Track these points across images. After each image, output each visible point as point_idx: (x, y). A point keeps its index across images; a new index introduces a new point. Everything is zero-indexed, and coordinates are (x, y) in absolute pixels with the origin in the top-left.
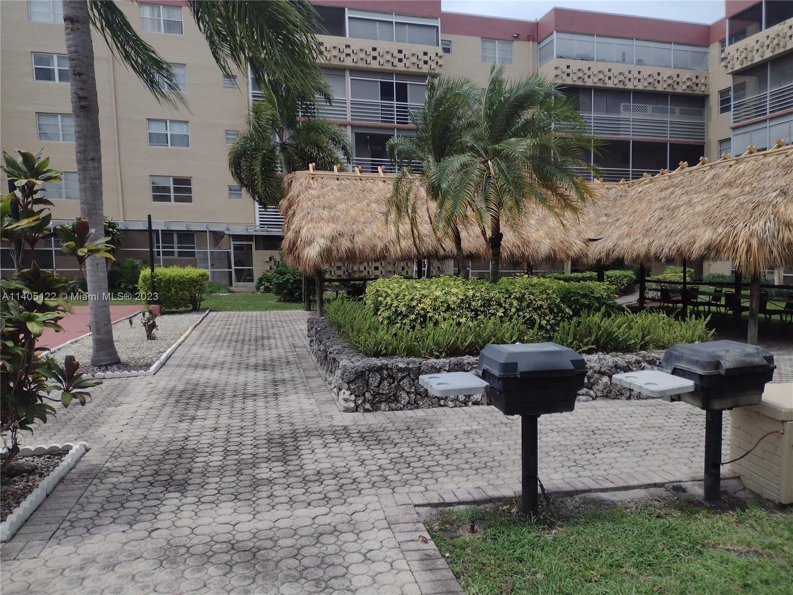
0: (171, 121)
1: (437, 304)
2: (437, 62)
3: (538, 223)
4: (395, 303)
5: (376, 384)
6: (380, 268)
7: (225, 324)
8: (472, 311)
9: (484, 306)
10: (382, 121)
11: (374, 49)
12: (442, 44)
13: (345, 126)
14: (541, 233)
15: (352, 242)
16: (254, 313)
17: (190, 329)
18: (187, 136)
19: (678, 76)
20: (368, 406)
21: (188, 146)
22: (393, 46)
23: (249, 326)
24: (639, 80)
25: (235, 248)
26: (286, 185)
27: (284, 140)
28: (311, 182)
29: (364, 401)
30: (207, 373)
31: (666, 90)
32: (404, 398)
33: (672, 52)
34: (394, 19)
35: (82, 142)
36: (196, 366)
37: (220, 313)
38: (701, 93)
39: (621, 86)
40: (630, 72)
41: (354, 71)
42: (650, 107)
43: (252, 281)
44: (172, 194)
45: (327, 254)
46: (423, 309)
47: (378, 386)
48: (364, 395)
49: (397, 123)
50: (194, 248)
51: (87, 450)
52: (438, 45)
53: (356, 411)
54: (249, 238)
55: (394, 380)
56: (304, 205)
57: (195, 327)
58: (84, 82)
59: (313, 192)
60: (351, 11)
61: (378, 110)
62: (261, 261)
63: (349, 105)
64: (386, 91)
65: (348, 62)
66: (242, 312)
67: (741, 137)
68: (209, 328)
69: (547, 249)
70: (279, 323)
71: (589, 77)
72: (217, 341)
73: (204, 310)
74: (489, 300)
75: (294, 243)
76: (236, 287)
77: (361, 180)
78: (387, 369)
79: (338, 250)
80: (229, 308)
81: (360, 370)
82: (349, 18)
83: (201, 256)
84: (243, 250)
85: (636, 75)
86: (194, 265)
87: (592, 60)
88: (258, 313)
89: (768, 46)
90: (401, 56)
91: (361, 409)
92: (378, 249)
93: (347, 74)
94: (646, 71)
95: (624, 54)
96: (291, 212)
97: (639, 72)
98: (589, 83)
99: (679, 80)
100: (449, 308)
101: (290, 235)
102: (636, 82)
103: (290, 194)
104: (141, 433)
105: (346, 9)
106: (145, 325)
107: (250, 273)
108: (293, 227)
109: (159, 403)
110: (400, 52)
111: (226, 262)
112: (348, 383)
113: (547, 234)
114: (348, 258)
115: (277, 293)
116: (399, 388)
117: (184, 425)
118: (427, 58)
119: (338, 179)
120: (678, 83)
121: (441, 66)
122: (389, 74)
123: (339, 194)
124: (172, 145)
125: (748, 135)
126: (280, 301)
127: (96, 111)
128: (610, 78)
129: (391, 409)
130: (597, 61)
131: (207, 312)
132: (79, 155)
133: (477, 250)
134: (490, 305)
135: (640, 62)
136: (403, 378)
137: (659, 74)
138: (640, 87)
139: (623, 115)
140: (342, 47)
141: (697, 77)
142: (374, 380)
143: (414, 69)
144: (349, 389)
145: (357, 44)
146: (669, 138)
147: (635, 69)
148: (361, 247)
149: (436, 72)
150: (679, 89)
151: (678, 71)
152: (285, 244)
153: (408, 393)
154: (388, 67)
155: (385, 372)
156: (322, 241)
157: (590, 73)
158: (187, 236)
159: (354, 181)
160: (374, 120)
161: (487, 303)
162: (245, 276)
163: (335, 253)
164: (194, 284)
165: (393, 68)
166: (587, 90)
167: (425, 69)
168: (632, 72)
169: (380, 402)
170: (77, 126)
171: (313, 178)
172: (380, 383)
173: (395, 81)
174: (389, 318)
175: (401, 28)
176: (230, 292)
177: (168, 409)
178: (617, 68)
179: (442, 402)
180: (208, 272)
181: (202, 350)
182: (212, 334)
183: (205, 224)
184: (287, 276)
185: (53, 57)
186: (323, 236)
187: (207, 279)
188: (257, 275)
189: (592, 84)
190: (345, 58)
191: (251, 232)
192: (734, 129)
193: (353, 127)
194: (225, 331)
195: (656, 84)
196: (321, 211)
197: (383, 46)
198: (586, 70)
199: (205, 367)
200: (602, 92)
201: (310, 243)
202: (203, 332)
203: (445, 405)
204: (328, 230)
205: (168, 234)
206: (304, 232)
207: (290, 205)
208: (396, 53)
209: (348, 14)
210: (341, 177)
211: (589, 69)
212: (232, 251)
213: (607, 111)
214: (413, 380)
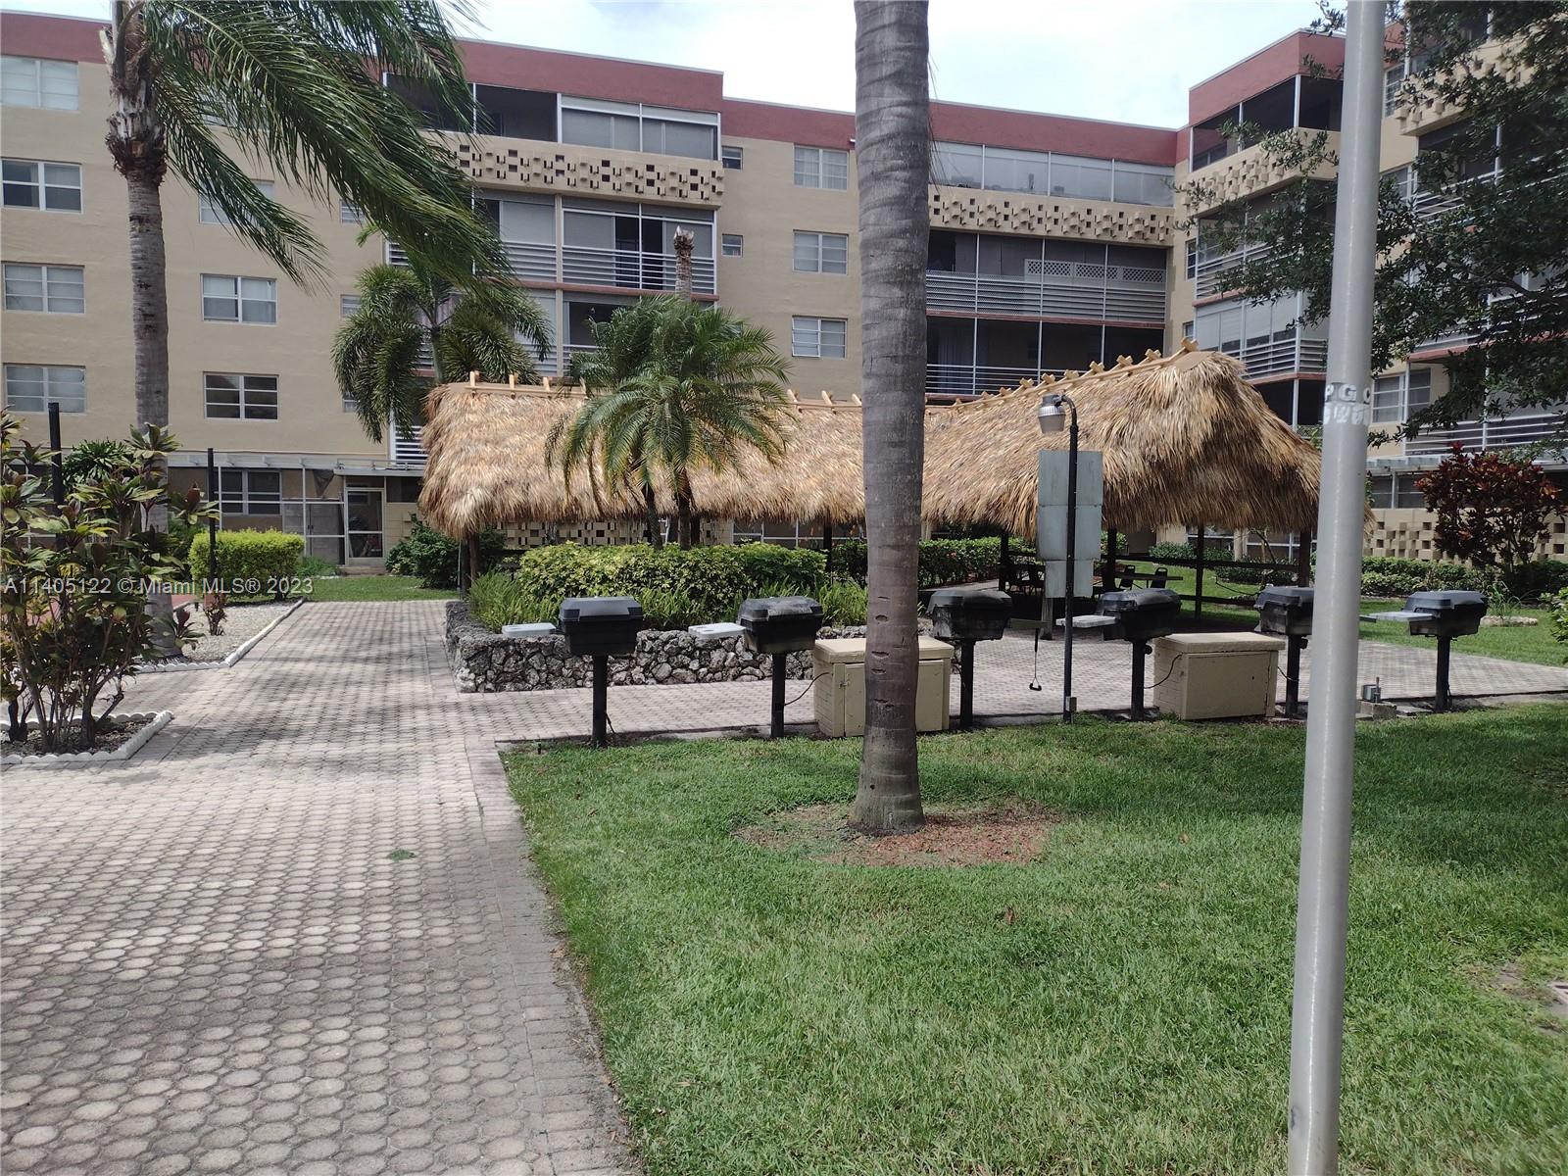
0: (244, 279)
1: (593, 574)
2: (714, 187)
3: (812, 467)
4: (544, 574)
5: (500, 661)
6: (607, 534)
7: (328, 617)
8: (634, 582)
9: (647, 576)
10: (618, 285)
11: (606, 164)
12: (724, 153)
13: (553, 290)
14: (812, 482)
15: (525, 493)
16: (377, 604)
17: (274, 622)
18: (273, 304)
19: (1121, 214)
20: (489, 686)
21: (274, 320)
22: (638, 159)
23: (364, 619)
24: (1056, 221)
25: (352, 498)
26: (431, 403)
27: (439, 321)
28: (471, 401)
29: (486, 681)
30: (300, 666)
31: (1102, 238)
32: (534, 678)
33: (1111, 174)
34: (641, 113)
35: (145, 370)
36: (286, 660)
37: (320, 604)
38: (1158, 243)
39: (1024, 231)
40: (1040, 208)
41: (570, 199)
42: (1073, 266)
43: (380, 554)
44: (242, 405)
45: (486, 510)
46: (575, 580)
47: (503, 664)
48: (485, 673)
49: (644, 287)
50: (277, 498)
51: (172, 718)
52: (716, 158)
53: (477, 691)
54: (376, 481)
55: (522, 657)
56: (457, 436)
57: (281, 620)
58: (152, 295)
59: (471, 417)
60: (566, 99)
61: (611, 264)
62: (394, 521)
63: (559, 256)
64: (626, 233)
65: (560, 184)
66: (357, 603)
67: (1206, 320)
68: (302, 622)
69: (816, 504)
70: (413, 616)
71: (972, 215)
72: (315, 635)
73: (294, 599)
74: (655, 569)
75: (438, 496)
76: (350, 565)
77: (550, 398)
78: (514, 645)
79: (503, 505)
80: (336, 597)
81: (481, 645)
82: (564, 110)
83: (291, 513)
84: (366, 501)
85: (1051, 212)
86: (279, 529)
87: (977, 186)
88: (384, 603)
89: (1244, 177)
90: (652, 176)
91: (480, 689)
92: (565, 504)
93: (559, 203)
94: (1068, 206)
95: (1031, 177)
96: (436, 447)
97: (1056, 209)
98: (972, 225)
99: (1122, 221)
100: (605, 579)
101: (432, 483)
102: (1050, 225)
103: (438, 419)
104: (226, 709)
105: (559, 96)
106: (207, 615)
107: (377, 541)
108: (438, 469)
109: (242, 689)
110: (650, 168)
111: (335, 520)
112: (467, 660)
113: (820, 484)
114: (517, 516)
115: (419, 574)
116: (527, 665)
117: (275, 704)
118: (696, 180)
119: (513, 397)
120: (1121, 227)
121: (720, 193)
122: (632, 204)
123: (512, 421)
124: (244, 319)
125: (1217, 317)
126: (425, 587)
127: (165, 332)
128: (1006, 217)
129: (518, 690)
130: (986, 188)
131: (300, 602)
132: (140, 387)
133: (713, 505)
134: (655, 576)
135: (1058, 191)
136: (533, 654)
137: (1089, 212)
138: (1058, 232)
139: (1029, 279)
140: (550, 159)
141: (1153, 217)
142: (498, 657)
143: (673, 198)
144: (468, 666)
145: (576, 154)
146: (1104, 319)
147: (1049, 202)
148: (538, 501)
149: (714, 203)
150: (1123, 237)
151: (1121, 207)
152: (424, 496)
153: (538, 672)
154: (629, 193)
155: (511, 648)
156: (478, 493)
157: (973, 209)
158: (266, 479)
159: (539, 400)
160: (603, 283)
161: (651, 573)
162: (367, 546)
163: (498, 510)
164: (281, 557)
165: (637, 196)
166: (969, 236)
167: (694, 198)
168: (1044, 209)
169: (506, 682)
170: (138, 350)
171: (474, 395)
172: (505, 660)
173: (640, 217)
174: (536, 592)
175: (652, 128)
176: (339, 573)
177: (253, 694)
178: (1019, 202)
179: (579, 683)
180: (303, 539)
181: (292, 645)
182: (307, 628)
183: (299, 457)
184: (438, 545)
185: (36, 166)
186: (480, 485)
187: (301, 550)
188: (389, 545)
189: (977, 228)
190: (555, 177)
191: (381, 471)
192: (1198, 307)
193: (566, 292)
194: (327, 625)
195: (1084, 228)
196: (481, 447)
197: (621, 158)
198: (966, 205)
199: (297, 660)
200: (993, 239)
201: (460, 494)
202: (293, 626)
203: (583, 686)
204: (489, 475)
205: (233, 475)
206: (453, 479)
207: (437, 435)
208: (642, 170)
209: (560, 105)
210: (518, 394)
211: (972, 201)
212: (345, 503)
213: (1002, 274)
214: (545, 657)
